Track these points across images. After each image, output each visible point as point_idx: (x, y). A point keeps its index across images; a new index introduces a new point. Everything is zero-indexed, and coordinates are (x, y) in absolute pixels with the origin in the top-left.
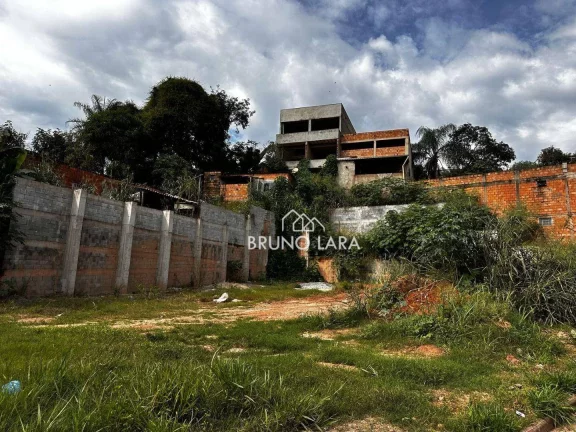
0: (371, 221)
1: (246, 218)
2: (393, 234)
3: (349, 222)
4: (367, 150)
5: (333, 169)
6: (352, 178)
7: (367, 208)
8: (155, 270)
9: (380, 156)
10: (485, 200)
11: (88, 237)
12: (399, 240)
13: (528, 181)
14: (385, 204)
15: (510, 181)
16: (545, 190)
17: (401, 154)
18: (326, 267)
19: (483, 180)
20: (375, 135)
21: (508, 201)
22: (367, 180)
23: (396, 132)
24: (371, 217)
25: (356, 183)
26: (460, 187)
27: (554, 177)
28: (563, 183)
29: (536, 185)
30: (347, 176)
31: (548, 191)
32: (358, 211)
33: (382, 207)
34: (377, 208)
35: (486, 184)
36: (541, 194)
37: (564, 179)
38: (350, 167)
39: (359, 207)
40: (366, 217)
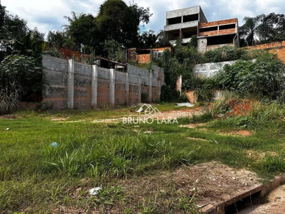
0: (216, 70)
1: (150, 72)
2: (227, 77)
3: (203, 71)
4: (214, 32)
5: (195, 43)
6: (205, 47)
7: (213, 63)
8: (109, 97)
9: (221, 34)
10: (280, 56)
11: (77, 82)
12: (230, 80)
14: (223, 61)
17: (233, 33)
18: (190, 95)
19: (280, 45)
20: (218, 22)
22: (213, 48)
23: (230, 20)
24: (215, 68)
25: (208, 50)
26: (266, 49)
30: (203, 47)
32: (208, 65)
33: (221, 63)
34: (219, 63)
35: (281, 48)
38: (204, 42)
39: (209, 64)
40: (212, 69)
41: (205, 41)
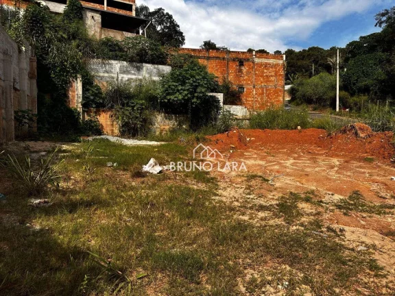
0: (130, 76)
2: (184, 90)
6: (98, 30)
7: (125, 63)
12: (189, 96)
13: (234, 60)
15: (224, 58)
16: (243, 68)
19: (207, 55)
21: (222, 73)
24: (129, 72)
25: (103, 37)
27: (248, 60)
28: (252, 65)
29: (238, 63)
30: (93, 27)
31: (244, 69)
32: (117, 65)
34: (135, 64)
36: (240, 71)
37: (253, 62)
38: (96, 18)
39: (116, 62)
40: (124, 72)
41: (98, 17)
